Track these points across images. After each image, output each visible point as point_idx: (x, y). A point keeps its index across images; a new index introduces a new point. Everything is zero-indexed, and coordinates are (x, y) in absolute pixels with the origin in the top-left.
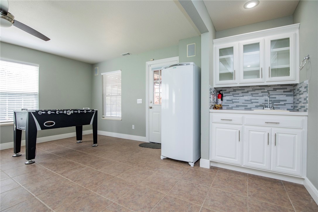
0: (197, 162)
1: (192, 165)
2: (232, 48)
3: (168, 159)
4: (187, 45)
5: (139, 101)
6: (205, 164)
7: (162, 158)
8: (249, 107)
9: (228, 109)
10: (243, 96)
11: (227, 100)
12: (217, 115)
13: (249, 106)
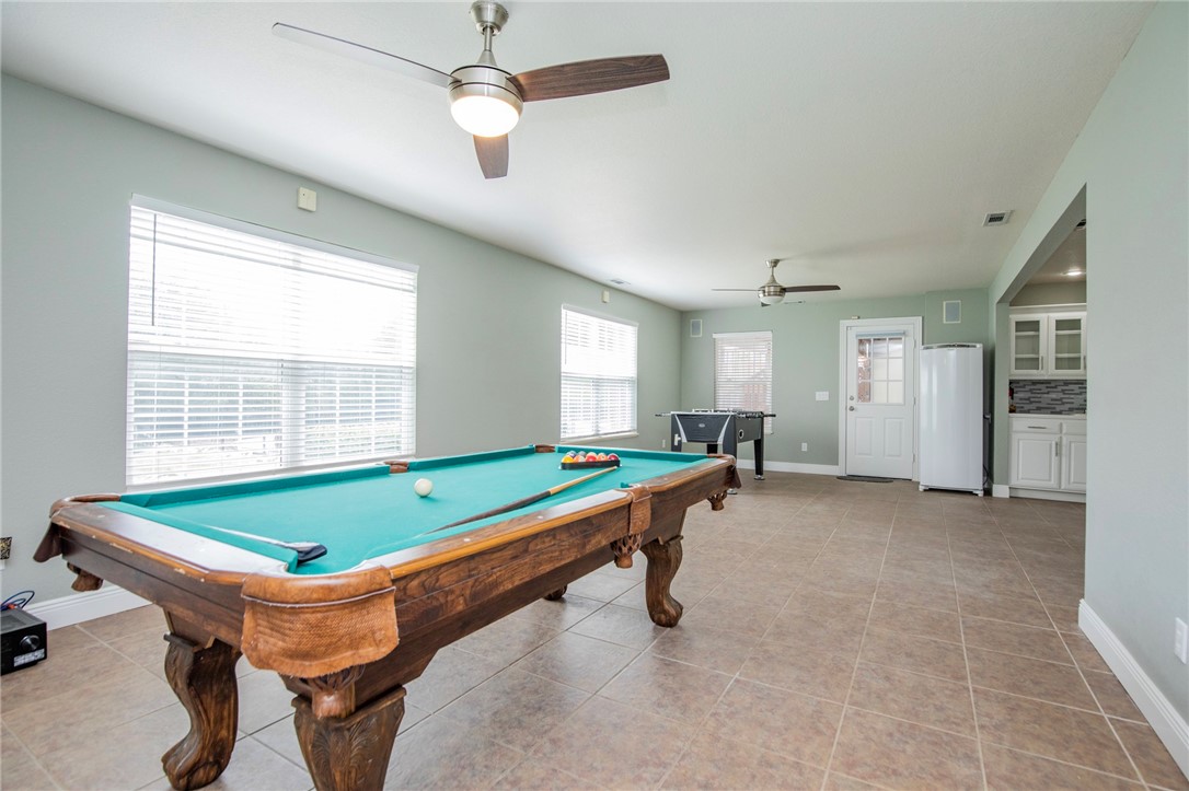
0: (988, 492)
1: (981, 494)
2: (1038, 322)
3: (931, 490)
4: (944, 303)
5: (822, 396)
6: (1000, 491)
7: (921, 488)
8: (1058, 410)
9: (1021, 412)
10: (1048, 393)
11: (1021, 399)
12: (1021, 422)
13: (1058, 408)
